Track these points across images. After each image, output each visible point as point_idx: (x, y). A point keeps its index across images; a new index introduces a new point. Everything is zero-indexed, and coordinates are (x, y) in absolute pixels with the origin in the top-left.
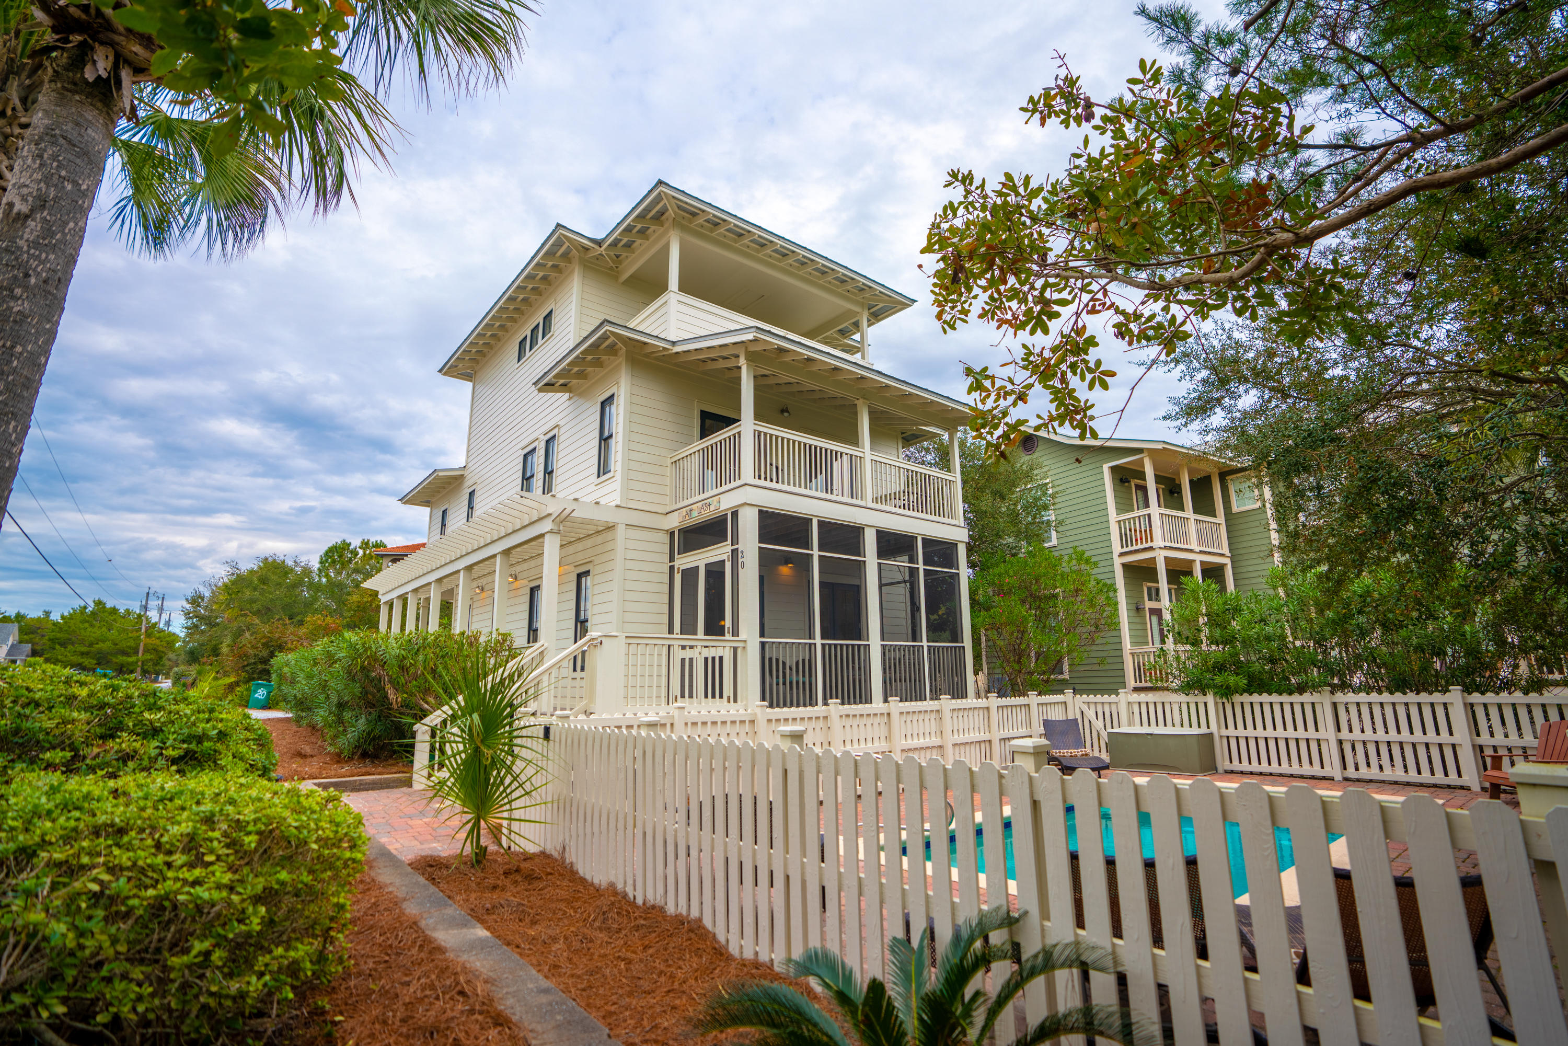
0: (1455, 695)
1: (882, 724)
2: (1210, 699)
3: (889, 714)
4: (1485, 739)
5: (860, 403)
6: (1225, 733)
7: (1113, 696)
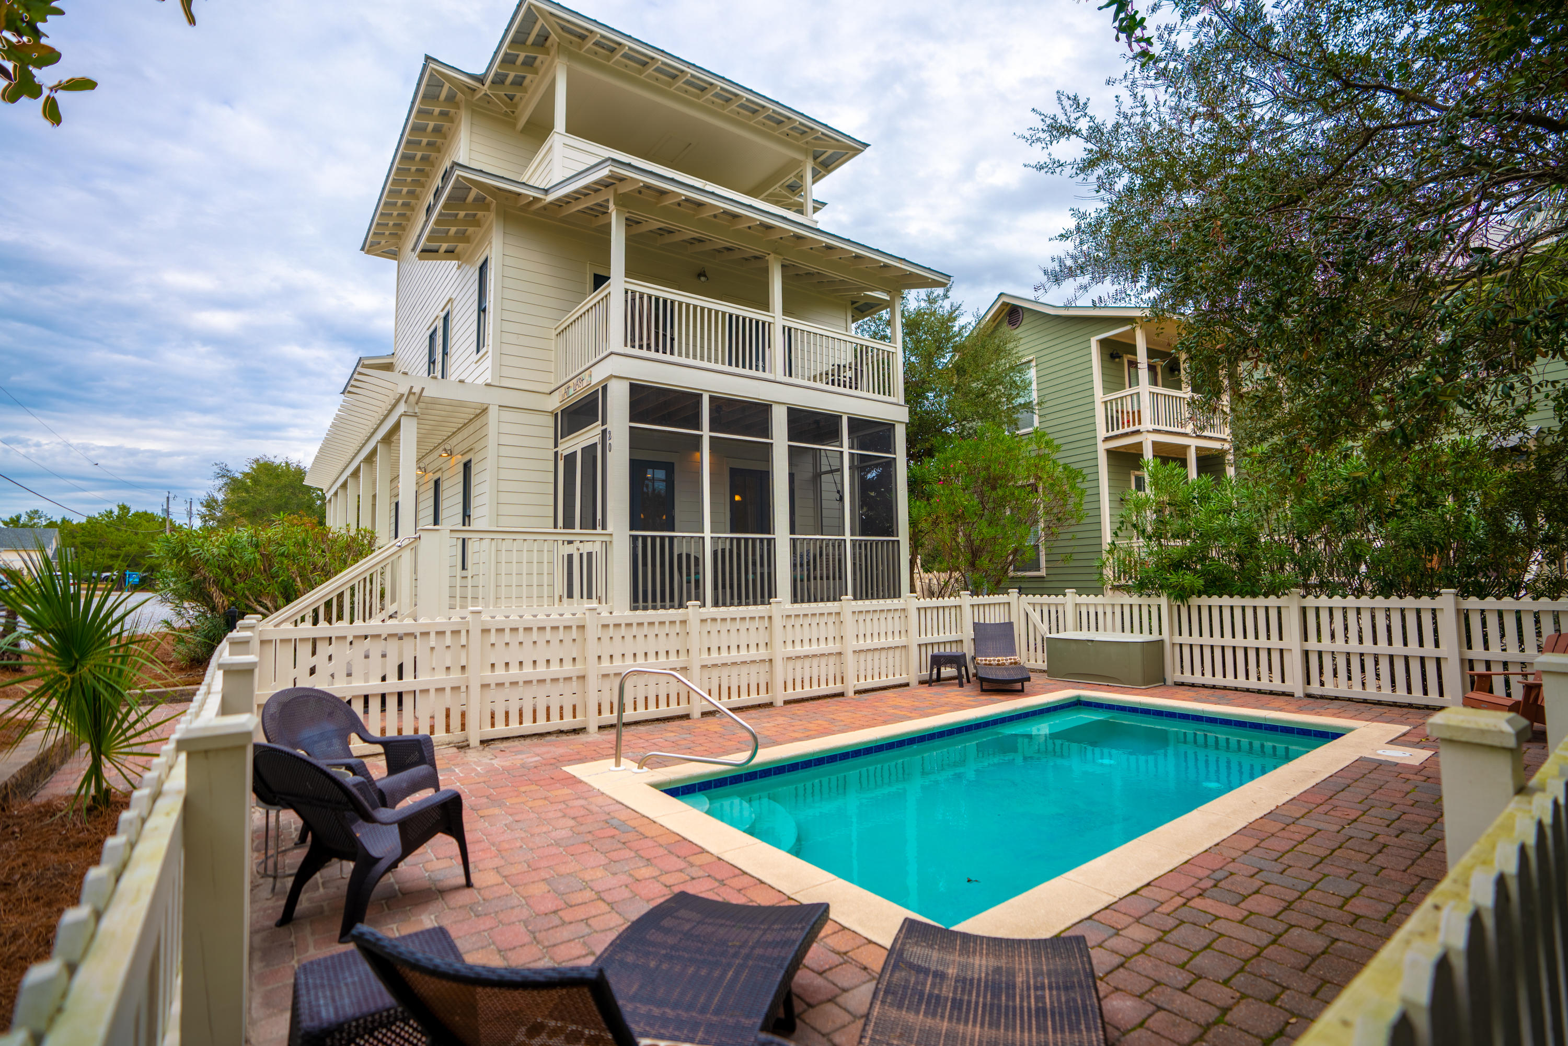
0: (1447, 600)
1: (762, 629)
2: (1163, 601)
3: (770, 618)
4: (1478, 651)
5: (771, 258)
6: (1177, 639)
7: (1061, 597)
